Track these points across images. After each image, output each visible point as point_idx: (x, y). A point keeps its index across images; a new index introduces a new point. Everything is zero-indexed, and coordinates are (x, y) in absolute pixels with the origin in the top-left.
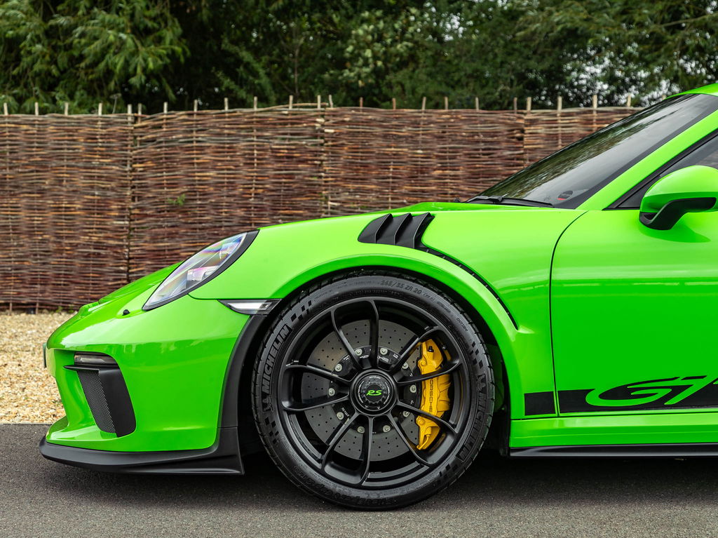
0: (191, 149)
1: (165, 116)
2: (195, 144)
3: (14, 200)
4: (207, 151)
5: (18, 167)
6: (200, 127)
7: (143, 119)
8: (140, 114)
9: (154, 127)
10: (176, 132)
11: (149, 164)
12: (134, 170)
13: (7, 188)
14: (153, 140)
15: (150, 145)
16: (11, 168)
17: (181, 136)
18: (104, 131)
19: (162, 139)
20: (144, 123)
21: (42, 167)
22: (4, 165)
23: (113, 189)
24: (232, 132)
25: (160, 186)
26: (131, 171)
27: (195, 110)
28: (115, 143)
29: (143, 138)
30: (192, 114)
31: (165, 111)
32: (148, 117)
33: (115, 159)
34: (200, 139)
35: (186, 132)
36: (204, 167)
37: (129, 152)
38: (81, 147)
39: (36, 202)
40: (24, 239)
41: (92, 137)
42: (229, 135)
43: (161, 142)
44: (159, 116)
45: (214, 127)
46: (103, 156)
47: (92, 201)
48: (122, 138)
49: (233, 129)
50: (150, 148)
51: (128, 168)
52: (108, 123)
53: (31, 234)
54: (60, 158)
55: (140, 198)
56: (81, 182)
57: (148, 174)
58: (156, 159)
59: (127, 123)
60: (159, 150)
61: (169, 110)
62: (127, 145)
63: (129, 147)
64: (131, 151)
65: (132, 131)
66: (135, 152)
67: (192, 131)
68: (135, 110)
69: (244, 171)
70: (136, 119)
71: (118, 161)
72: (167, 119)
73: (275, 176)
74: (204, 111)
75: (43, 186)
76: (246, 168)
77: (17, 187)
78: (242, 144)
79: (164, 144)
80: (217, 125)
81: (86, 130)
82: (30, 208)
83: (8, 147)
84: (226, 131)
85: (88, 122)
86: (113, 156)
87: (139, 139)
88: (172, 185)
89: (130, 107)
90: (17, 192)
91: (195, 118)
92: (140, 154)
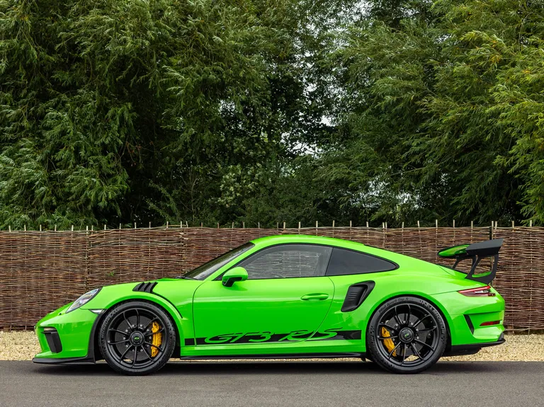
0: (117, 248)
1: (105, 232)
2: (120, 246)
3: (28, 274)
4: (126, 249)
5: (31, 257)
6: (122, 237)
7: (94, 233)
8: (92, 230)
9: (100, 237)
10: (110, 240)
11: (97, 255)
12: (89, 258)
13: (25, 268)
14: (99, 243)
15: (97, 246)
16: (27, 258)
17: (113, 241)
18: (74, 239)
19: (103, 243)
20: (94, 235)
21: (43, 257)
22: (24, 256)
23: (78, 268)
25: (102, 266)
27: (120, 229)
28: (80, 245)
29: (94, 243)
30: (118, 231)
31: (105, 229)
32: (97, 232)
33: (79, 253)
34: (122, 243)
35: (115, 239)
36: (124, 257)
37: (87, 250)
38: (63, 247)
39: (39, 275)
40: (33, 293)
41: (68, 242)
42: (137, 241)
43: (103, 245)
44: (102, 231)
45: (129, 237)
46: (74, 251)
47: (67, 274)
48: (84, 242)
49: (138, 238)
50: (97, 248)
51: (86, 258)
52: (76, 235)
53: (37, 291)
54: (52, 252)
55: (92, 273)
56: (62, 265)
57: (96, 261)
58: (100, 252)
59: (86, 235)
60: (101, 248)
61: (107, 228)
62: (85, 246)
63: (87, 247)
65: (88, 239)
66: (89, 249)
67: (118, 239)
68: (90, 228)
69: (144, 259)
70: (90, 233)
71: (81, 254)
73: (160, 262)
74: (124, 229)
75: (43, 267)
77: (30, 267)
78: (143, 246)
80: (131, 236)
81: (65, 238)
82: (37, 277)
83: (26, 247)
84: (135, 239)
85: (66, 234)
86: (79, 251)
87: (92, 243)
88: (108, 266)
89: (87, 227)
90: (30, 269)
91: (120, 232)
92: (92, 250)
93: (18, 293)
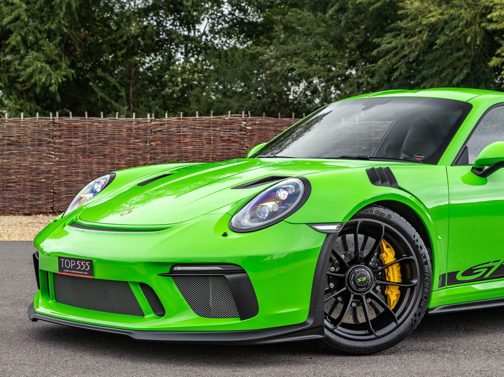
0: (180, 135)
1: (166, 120)
2: (182, 133)
3: (90, 160)
4: (188, 136)
5: (92, 143)
6: (184, 125)
7: (155, 121)
8: (153, 118)
9: (161, 125)
10: (172, 127)
11: (159, 142)
12: (151, 145)
13: (87, 154)
14: (160, 131)
15: (159, 133)
16: (89, 144)
17: (174, 129)
18: (136, 127)
19: (165, 131)
20: (156, 123)
21: (105, 143)
22: (85, 142)
23: (140, 155)
24: (201, 128)
25: (165, 153)
26: (149, 146)
27: (181, 117)
28: (142, 132)
29: (156, 130)
30: (180, 119)
31: (166, 117)
32: (158, 120)
33: (141, 140)
34: (184, 131)
35: (177, 127)
36: (186, 144)
37: (148, 137)
38: (124, 134)
39: (101, 161)
41: (130, 129)
42: (198, 129)
43: (165, 132)
44: (163, 119)
45: (191, 125)
46: (136, 138)
47: (130, 160)
48: (145, 130)
49: (201, 126)
50: (159, 135)
51: (148, 145)
52: (139, 123)
54: (114, 139)
55: (154, 159)
56: (124, 151)
57: (158, 147)
58: (162, 140)
59: (147, 122)
60: (164, 136)
61: (168, 116)
62: (147, 133)
63: (148, 134)
64: (150, 136)
65: (150, 127)
66: (151, 137)
67: (180, 127)
68: (151, 117)
69: (206, 146)
70: (151, 120)
71: (143, 141)
72: (168, 121)
73: (222, 149)
74: (186, 118)
75: (105, 153)
76: (207, 145)
77: (92, 153)
78: (205, 134)
79: (166, 133)
80: (193, 124)
81: (127, 125)
82: (98, 163)
83: (87, 134)
84: (197, 127)
85: (128, 122)
86: (140, 138)
87: (153, 130)
88: (170, 153)
89: (149, 115)
90: (92, 155)
91: (181, 120)
92: (154, 137)
93: (80, 178)
